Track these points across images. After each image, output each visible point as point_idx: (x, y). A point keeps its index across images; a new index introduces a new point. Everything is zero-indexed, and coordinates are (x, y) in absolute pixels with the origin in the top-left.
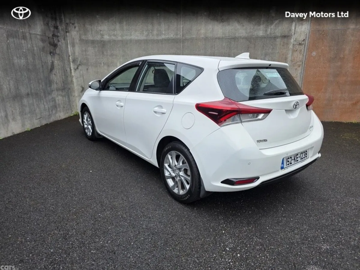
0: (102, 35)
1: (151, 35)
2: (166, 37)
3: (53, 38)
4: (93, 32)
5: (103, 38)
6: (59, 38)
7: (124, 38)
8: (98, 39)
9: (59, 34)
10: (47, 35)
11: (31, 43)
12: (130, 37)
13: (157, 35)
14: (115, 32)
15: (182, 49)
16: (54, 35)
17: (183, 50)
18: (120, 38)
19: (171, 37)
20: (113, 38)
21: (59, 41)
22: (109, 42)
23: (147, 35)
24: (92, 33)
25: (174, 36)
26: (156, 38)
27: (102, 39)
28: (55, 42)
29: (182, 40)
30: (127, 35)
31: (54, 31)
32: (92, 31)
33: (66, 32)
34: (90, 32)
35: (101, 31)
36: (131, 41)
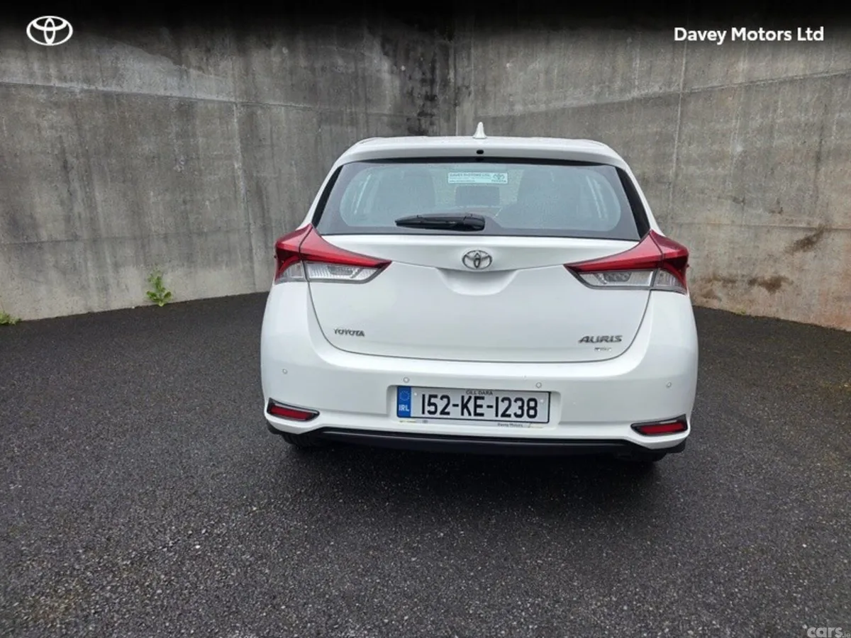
0: (512, 104)
1: (607, 93)
2: (643, 92)
3: (419, 120)
4: (497, 99)
5: (513, 110)
6: (434, 117)
7: (551, 105)
8: (504, 114)
9: (435, 111)
10: (405, 114)
11: (366, 130)
12: (563, 103)
13: (622, 90)
14: (536, 94)
15: (679, 121)
16: (422, 114)
17: (681, 123)
18: (543, 107)
19: (654, 93)
20: (531, 107)
21: (432, 124)
22: (523, 117)
23: (599, 94)
24: (495, 102)
25: (661, 88)
26: (617, 98)
27: (511, 114)
28: (423, 127)
29: (681, 96)
30: (557, 99)
31: (424, 105)
32: (495, 99)
33: (455, 105)
34: (493, 101)
35: (511, 95)
36: (563, 110)
